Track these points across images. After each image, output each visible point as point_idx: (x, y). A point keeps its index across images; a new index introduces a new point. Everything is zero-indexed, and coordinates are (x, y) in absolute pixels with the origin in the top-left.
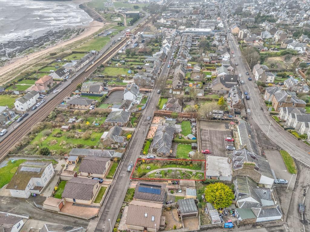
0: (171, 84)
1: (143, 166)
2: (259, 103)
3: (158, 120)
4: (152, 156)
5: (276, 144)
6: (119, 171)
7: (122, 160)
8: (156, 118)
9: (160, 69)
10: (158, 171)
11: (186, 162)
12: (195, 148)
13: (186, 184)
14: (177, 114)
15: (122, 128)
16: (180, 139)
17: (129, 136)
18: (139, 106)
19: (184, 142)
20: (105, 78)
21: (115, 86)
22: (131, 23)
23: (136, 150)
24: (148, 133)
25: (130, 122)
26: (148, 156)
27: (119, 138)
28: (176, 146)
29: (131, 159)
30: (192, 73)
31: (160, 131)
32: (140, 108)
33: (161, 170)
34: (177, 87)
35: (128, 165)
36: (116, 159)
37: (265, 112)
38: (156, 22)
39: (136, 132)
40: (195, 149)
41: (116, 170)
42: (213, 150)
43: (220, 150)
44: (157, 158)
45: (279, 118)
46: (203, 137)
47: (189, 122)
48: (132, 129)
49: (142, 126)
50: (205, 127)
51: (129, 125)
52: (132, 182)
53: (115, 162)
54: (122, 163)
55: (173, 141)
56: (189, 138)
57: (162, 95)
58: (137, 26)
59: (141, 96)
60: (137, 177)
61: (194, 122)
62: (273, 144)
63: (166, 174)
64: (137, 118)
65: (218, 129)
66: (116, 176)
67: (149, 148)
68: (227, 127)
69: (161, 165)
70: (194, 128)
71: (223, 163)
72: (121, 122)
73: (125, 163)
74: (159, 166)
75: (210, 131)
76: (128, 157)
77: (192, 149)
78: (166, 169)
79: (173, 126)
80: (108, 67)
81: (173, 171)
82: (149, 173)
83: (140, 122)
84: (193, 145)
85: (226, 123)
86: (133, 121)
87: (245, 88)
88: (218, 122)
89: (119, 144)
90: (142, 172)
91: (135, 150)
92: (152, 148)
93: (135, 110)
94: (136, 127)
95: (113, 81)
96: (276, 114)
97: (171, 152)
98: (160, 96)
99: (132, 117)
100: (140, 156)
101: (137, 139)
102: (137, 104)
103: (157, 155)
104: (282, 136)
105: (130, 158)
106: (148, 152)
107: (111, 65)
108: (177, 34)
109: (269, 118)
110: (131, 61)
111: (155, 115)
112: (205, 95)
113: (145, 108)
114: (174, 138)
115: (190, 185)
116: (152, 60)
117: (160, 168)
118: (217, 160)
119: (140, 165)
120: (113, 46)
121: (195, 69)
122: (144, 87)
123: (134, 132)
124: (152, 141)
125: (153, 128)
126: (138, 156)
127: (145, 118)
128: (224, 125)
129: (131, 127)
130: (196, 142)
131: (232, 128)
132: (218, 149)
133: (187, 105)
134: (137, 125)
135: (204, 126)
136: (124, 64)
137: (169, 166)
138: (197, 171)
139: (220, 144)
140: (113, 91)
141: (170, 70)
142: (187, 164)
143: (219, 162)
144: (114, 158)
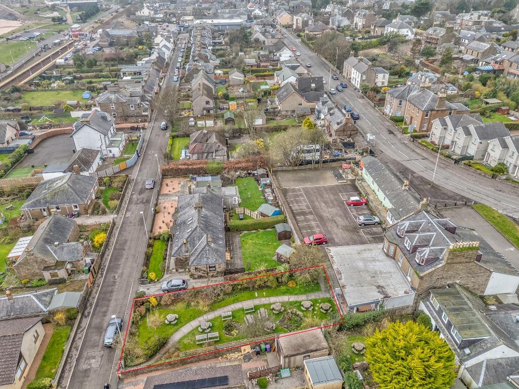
0: (188, 109)
1: (153, 319)
2: (381, 123)
3: (174, 185)
4: (177, 281)
5: (458, 195)
6: (75, 354)
7: (83, 314)
8: (168, 181)
9: (159, 84)
10: (202, 321)
11: (277, 279)
12: (285, 237)
13: (300, 346)
14: (218, 163)
15: (75, 219)
16: (242, 219)
17: (100, 238)
18: (118, 161)
19: (256, 227)
20: (22, 112)
21: (50, 126)
22: (82, 18)
23: (126, 272)
24: (154, 220)
25: (100, 201)
26: (165, 283)
27: (65, 249)
28: (237, 239)
29: (112, 304)
30: (229, 86)
31: (186, 210)
32: (122, 165)
33: (211, 316)
34: (205, 112)
35: (105, 325)
36: (60, 316)
37: (399, 135)
38: (135, 14)
39: (119, 223)
40: (286, 239)
41: (63, 351)
42: (329, 232)
43: (346, 229)
44: (194, 284)
45: (433, 142)
46: (295, 207)
47: (252, 180)
48: (107, 219)
49: (133, 207)
50: (292, 183)
51: (96, 210)
52: (126, 381)
53: (58, 324)
54: (86, 322)
55: (227, 229)
56: (263, 215)
57: (173, 131)
58: (96, 22)
59: (122, 137)
60: (141, 360)
61: (263, 176)
62: (450, 194)
63: (229, 328)
64: (116, 189)
65: (321, 184)
66: (66, 375)
67: (165, 259)
68: (339, 177)
69: (208, 302)
70: (268, 190)
71: (374, 260)
72: (73, 205)
73: (96, 321)
74: (202, 305)
75: (307, 191)
76: (103, 299)
77: (280, 239)
78: (226, 311)
79: (216, 192)
80: (31, 91)
81: (247, 314)
82: (177, 337)
83: (127, 199)
84: (280, 228)
85: (333, 169)
86: (106, 197)
87: (341, 101)
88: (316, 169)
89: (69, 266)
90: (154, 339)
91: (122, 273)
92: (173, 260)
93: (110, 171)
94: (117, 209)
95: (46, 116)
96: (424, 136)
97: (229, 259)
98: (168, 134)
99: (103, 188)
100: (142, 289)
101: (126, 241)
102: (114, 157)
103: (192, 276)
104: (455, 175)
105: (110, 301)
106: (164, 270)
107: (39, 88)
108: (180, 30)
109: (411, 145)
110: (87, 77)
111: (165, 174)
112: (268, 120)
113: (135, 164)
114: (226, 222)
115: (313, 347)
116: (138, 70)
117: (206, 312)
118: (357, 257)
119: (143, 317)
120: (43, 53)
121: (234, 77)
122: (126, 120)
123: (114, 223)
124: (168, 239)
125: (164, 205)
126: (135, 290)
127: (140, 187)
128: (329, 174)
129: (104, 213)
130: (285, 221)
131: (350, 177)
132: (340, 227)
133: (236, 144)
134: (120, 205)
135: (289, 182)
136: (72, 82)
137: (232, 299)
138: (313, 296)
139: (340, 216)
140: (45, 137)
141: (180, 85)
142: (279, 283)
143: (365, 260)
144: (52, 313)
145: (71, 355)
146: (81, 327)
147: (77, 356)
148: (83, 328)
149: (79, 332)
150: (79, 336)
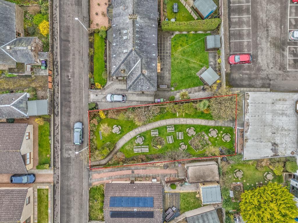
6: (58, 146)
7: (54, 114)
23: (77, 71)
29: (73, 105)
33: (144, 129)
54: (58, 121)
66: (57, 160)
71: (283, 114)
73: (65, 120)
76: (65, 100)
84: (211, 42)
97: (160, 71)
105: (70, 102)
115: (209, 179)
117: (140, 126)
118: (270, 107)
143: (275, 113)
145: (55, 147)
146: (56, 125)
147: (60, 148)
148: (57, 125)
149: (55, 128)
150: (56, 131)
